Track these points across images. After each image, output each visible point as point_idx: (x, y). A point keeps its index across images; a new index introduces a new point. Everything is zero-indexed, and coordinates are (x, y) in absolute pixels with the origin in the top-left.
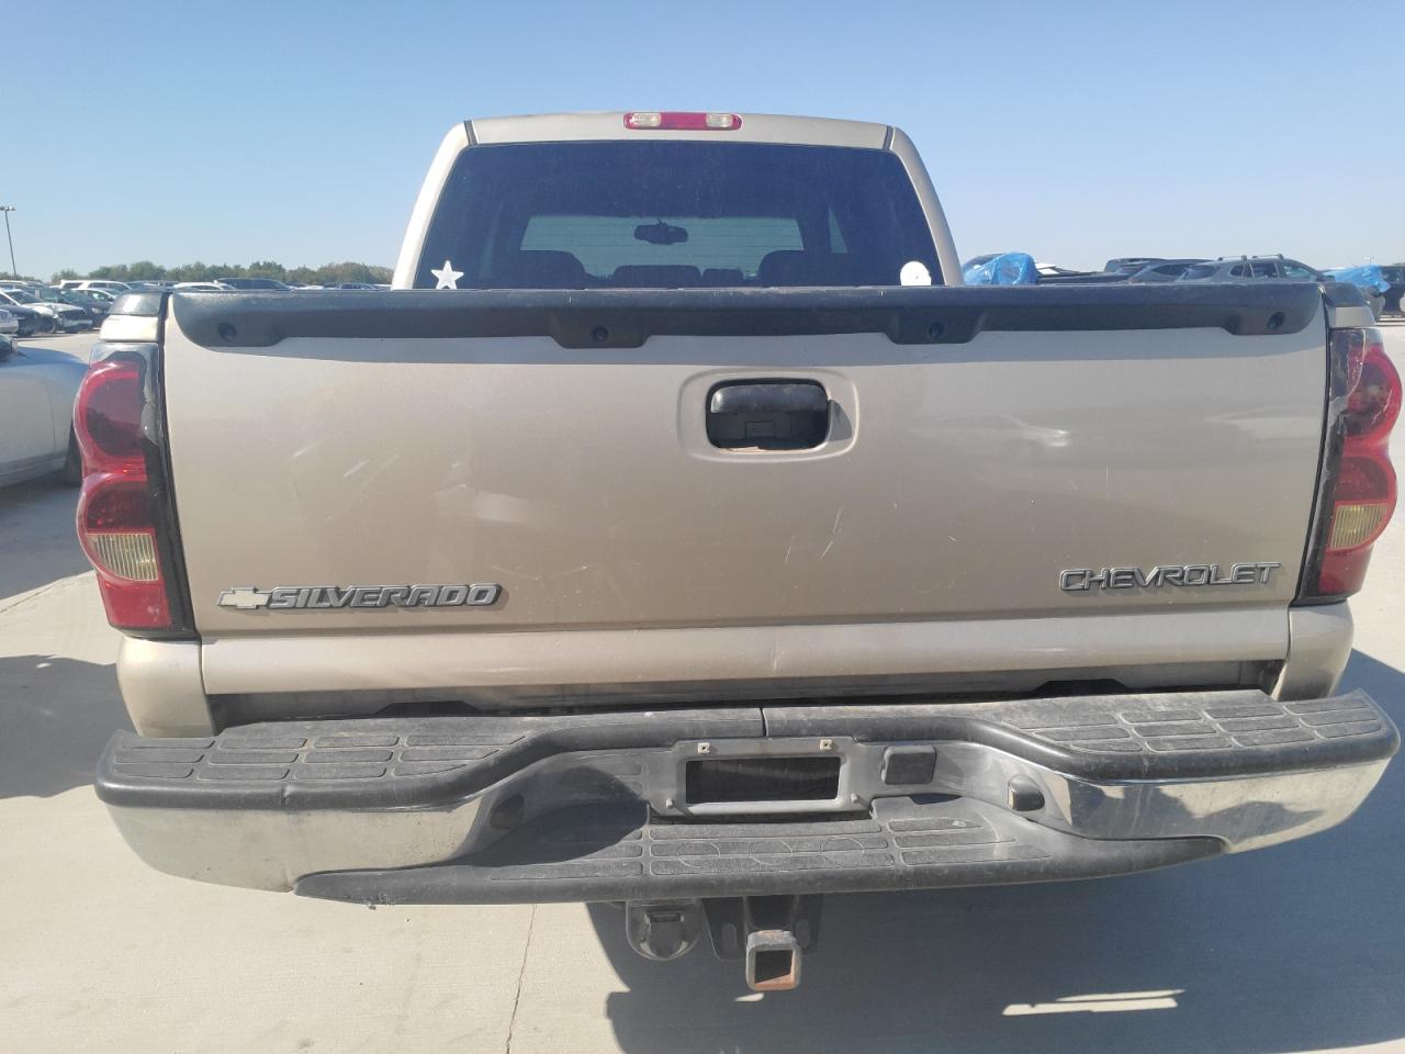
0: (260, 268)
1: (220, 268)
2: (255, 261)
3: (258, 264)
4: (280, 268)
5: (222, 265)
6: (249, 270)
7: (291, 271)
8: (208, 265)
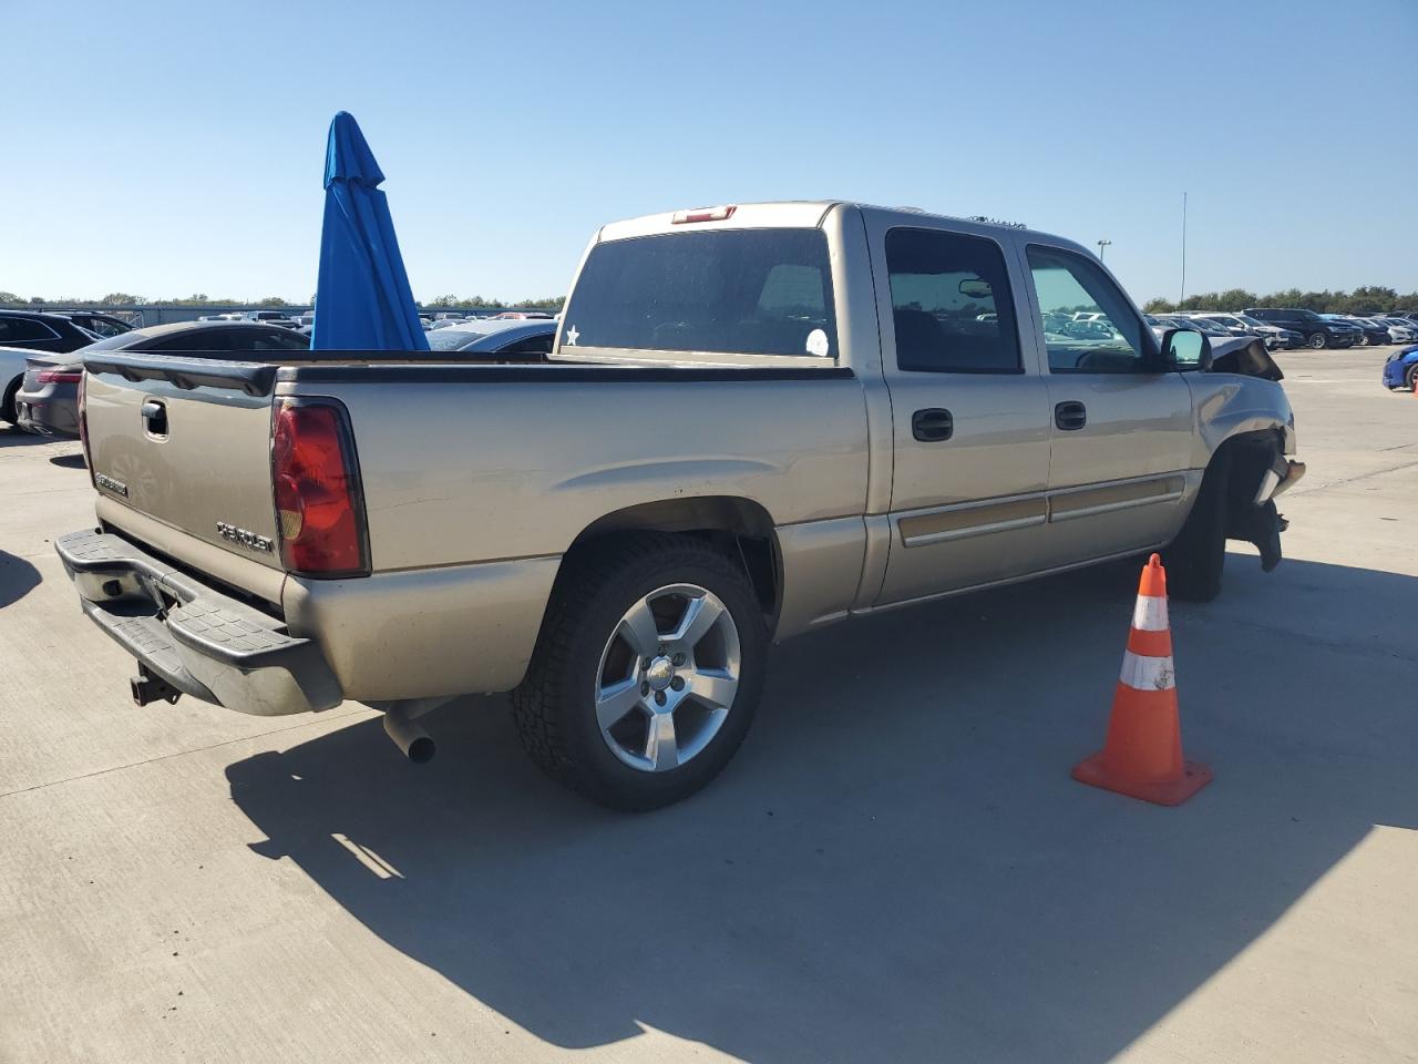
0: (1366, 294)
1: (1319, 296)
2: (1360, 287)
3: (1363, 290)
4: (1390, 294)
5: (1321, 292)
6: (1352, 297)
7: (1403, 297)
8: (1305, 292)
